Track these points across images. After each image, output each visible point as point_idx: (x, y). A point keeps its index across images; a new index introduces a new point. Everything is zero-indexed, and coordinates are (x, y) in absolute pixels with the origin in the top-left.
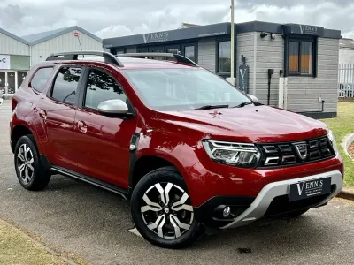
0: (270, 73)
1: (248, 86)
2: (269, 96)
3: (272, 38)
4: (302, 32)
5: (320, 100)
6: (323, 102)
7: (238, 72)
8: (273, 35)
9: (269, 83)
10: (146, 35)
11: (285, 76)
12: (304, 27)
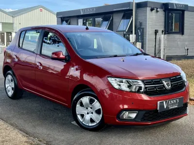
0: (156, 32)
1: (143, 40)
2: (155, 46)
3: (157, 11)
4: (175, 8)
5: (186, 48)
6: (188, 49)
7: (137, 31)
8: (158, 9)
9: (156, 38)
10: (82, 9)
11: (165, 34)
12: (176, 5)
